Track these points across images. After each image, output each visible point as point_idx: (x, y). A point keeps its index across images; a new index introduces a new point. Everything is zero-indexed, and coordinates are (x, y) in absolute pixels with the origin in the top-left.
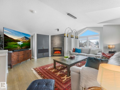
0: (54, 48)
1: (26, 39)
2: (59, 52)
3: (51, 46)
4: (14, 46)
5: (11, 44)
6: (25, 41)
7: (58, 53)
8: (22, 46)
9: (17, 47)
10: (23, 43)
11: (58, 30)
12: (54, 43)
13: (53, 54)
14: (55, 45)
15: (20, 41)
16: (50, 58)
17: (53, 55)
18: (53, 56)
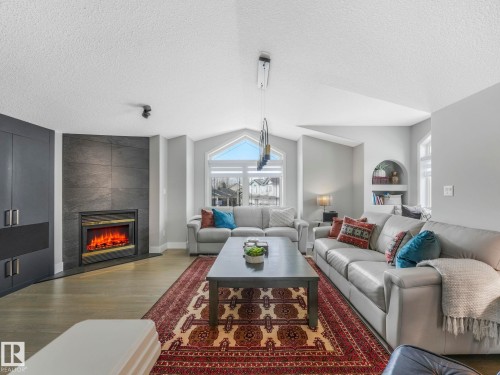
0: (84, 215)
2: (117, 236)
3: (68, 204)
7: (114, 244)
11: (146, 112)
12: (90, 181)
13: (82, 252)
14: (95, 196)
16: (58, 283)
17: (81, 259)
18: (80, 264)
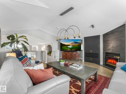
1: (75, 44)
3: (104, 50)
4: (65, 48)
5: (64, 47)
6: (75, 45)
8: (71, 48)
9: (68, 49)
10: (72, 47)
13: (106, 62)
15: (69, 46)
